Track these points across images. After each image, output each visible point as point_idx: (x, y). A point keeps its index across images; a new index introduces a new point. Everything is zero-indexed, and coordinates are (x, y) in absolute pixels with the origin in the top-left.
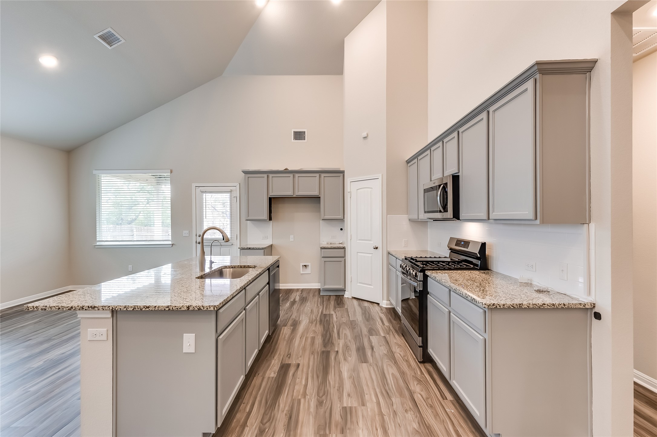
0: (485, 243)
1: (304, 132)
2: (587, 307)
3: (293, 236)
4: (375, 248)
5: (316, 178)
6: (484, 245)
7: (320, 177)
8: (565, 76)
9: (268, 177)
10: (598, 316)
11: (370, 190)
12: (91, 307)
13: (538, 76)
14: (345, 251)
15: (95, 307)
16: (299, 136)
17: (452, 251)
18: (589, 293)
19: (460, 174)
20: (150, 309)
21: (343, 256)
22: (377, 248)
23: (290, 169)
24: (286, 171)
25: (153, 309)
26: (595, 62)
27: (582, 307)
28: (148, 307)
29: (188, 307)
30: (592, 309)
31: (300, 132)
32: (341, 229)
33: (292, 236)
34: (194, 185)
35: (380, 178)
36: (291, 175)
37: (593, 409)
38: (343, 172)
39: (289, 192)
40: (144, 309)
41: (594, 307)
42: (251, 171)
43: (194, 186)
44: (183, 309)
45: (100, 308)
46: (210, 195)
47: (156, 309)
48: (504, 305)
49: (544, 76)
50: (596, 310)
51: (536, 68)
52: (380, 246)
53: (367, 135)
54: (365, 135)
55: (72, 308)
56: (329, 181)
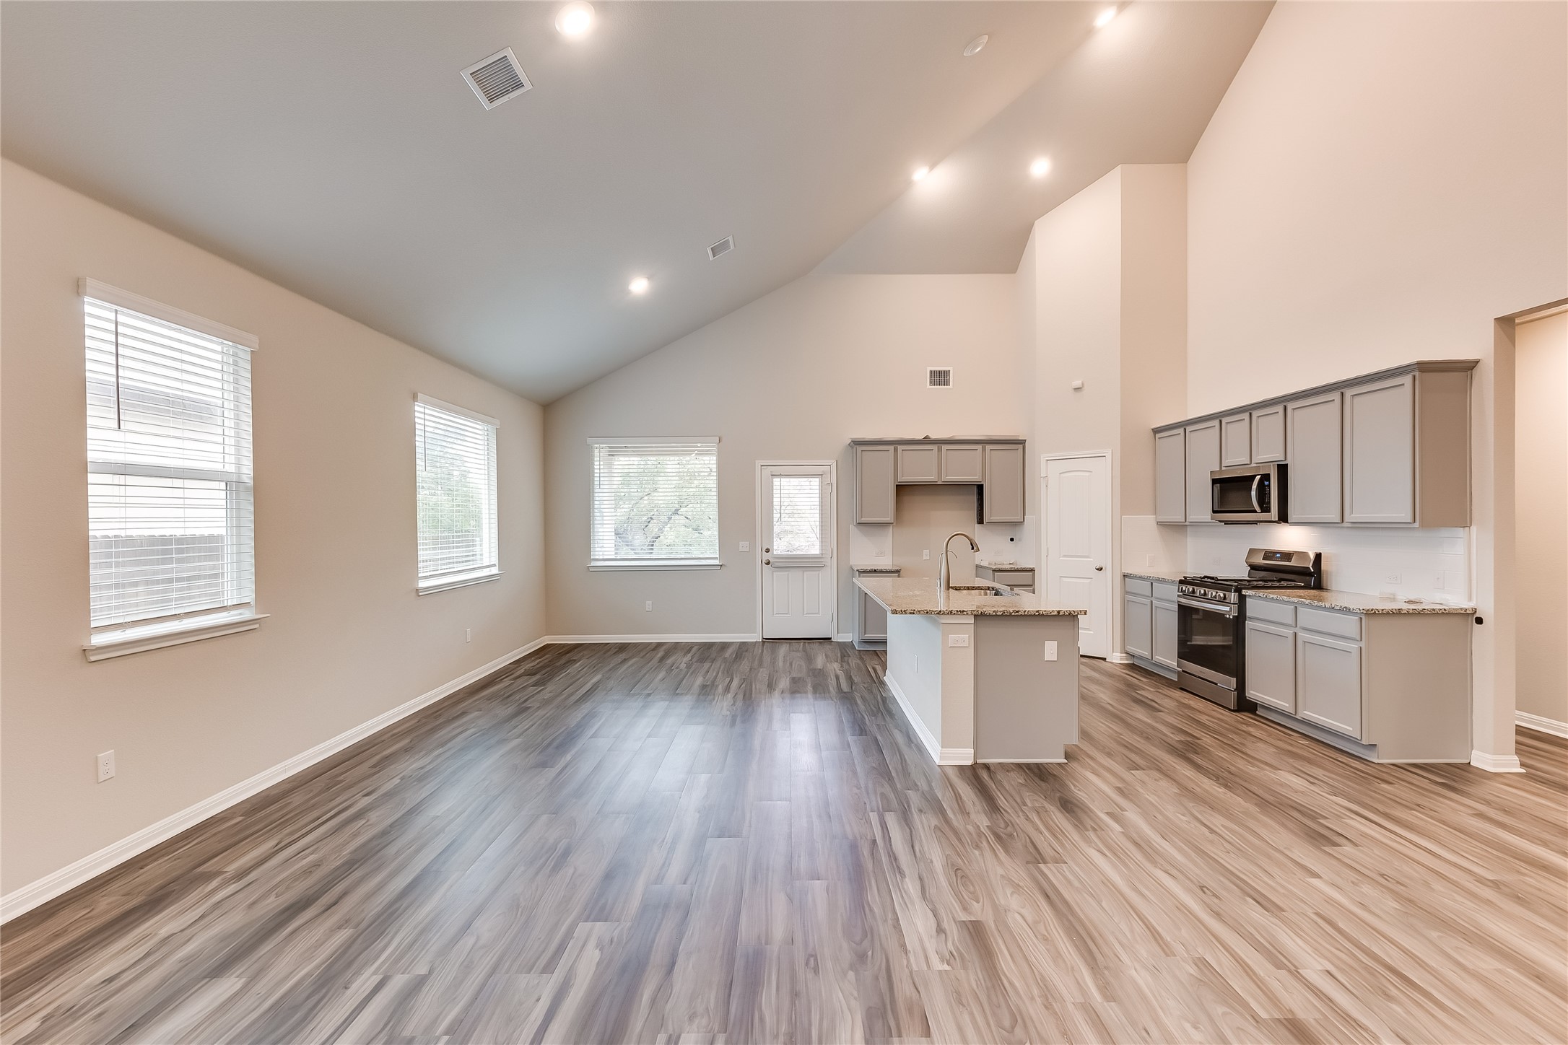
0: (1320, 554)
1: (947, 372)
2: (1468, 612)
3: (928, 551)
4: (1097, 569)
5: (977, 453)
6: (1318, 556)
7: (984, 450)
8: (1446, 374)
9: (896, 450)
10: (1479, 621)
11: (1087, 474)
12: (960, 611)
13: (1417, 374)
14: (1034, 575)
15: (963, 611)
16: (940, 378)
17: (1254, 567)
18: (1470, 599)
19: (1288, 462)
20: (1020, 613)
21: (1030, 583)
22: (1101, 569)
23: (933, 436)
24: (927, 441)
25: (1023, 613)
26: (1477, 362)
27: (1463, 612)
28: (1017, 612)
29: (1059, 612)
30: (1473, 614)
31: (941, 372)
32: (1012, 540)
33: (926, 552)
34: (758, 463)
35: (1109, 456)
36: (935, 447)
37: (1474, 718)
38: (1023, 442)
39: (930, 477)
40: (1013, 614)
41: (1476, 612)
42: (867, 440)
43: (760, 466)
44: (1052, 614)
45: (969, 613)
46: (788, 480)
47: (1026, 613)
48: (1383, 610)
49: (1424, 374)
50: (1477, 615)
51: (1416, 366)
52: (1108, 566)
53: (1083, 384)
54: (1077, 383)
55: (940, 612)
56: (998, 457)
